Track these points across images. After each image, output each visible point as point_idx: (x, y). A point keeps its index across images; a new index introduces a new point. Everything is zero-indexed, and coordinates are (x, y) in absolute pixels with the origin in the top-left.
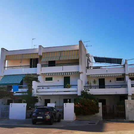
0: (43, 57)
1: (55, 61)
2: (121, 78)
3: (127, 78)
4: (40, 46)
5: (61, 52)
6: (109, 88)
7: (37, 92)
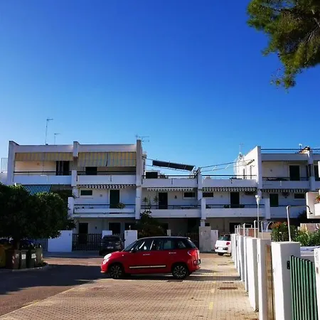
0: (80, 158)
1: (96, 168)
2: (191, 194)
3: (200, 194)
4: (76, 143)
5: (108, 153)
6: (173, 208)
7: (74, 213)
